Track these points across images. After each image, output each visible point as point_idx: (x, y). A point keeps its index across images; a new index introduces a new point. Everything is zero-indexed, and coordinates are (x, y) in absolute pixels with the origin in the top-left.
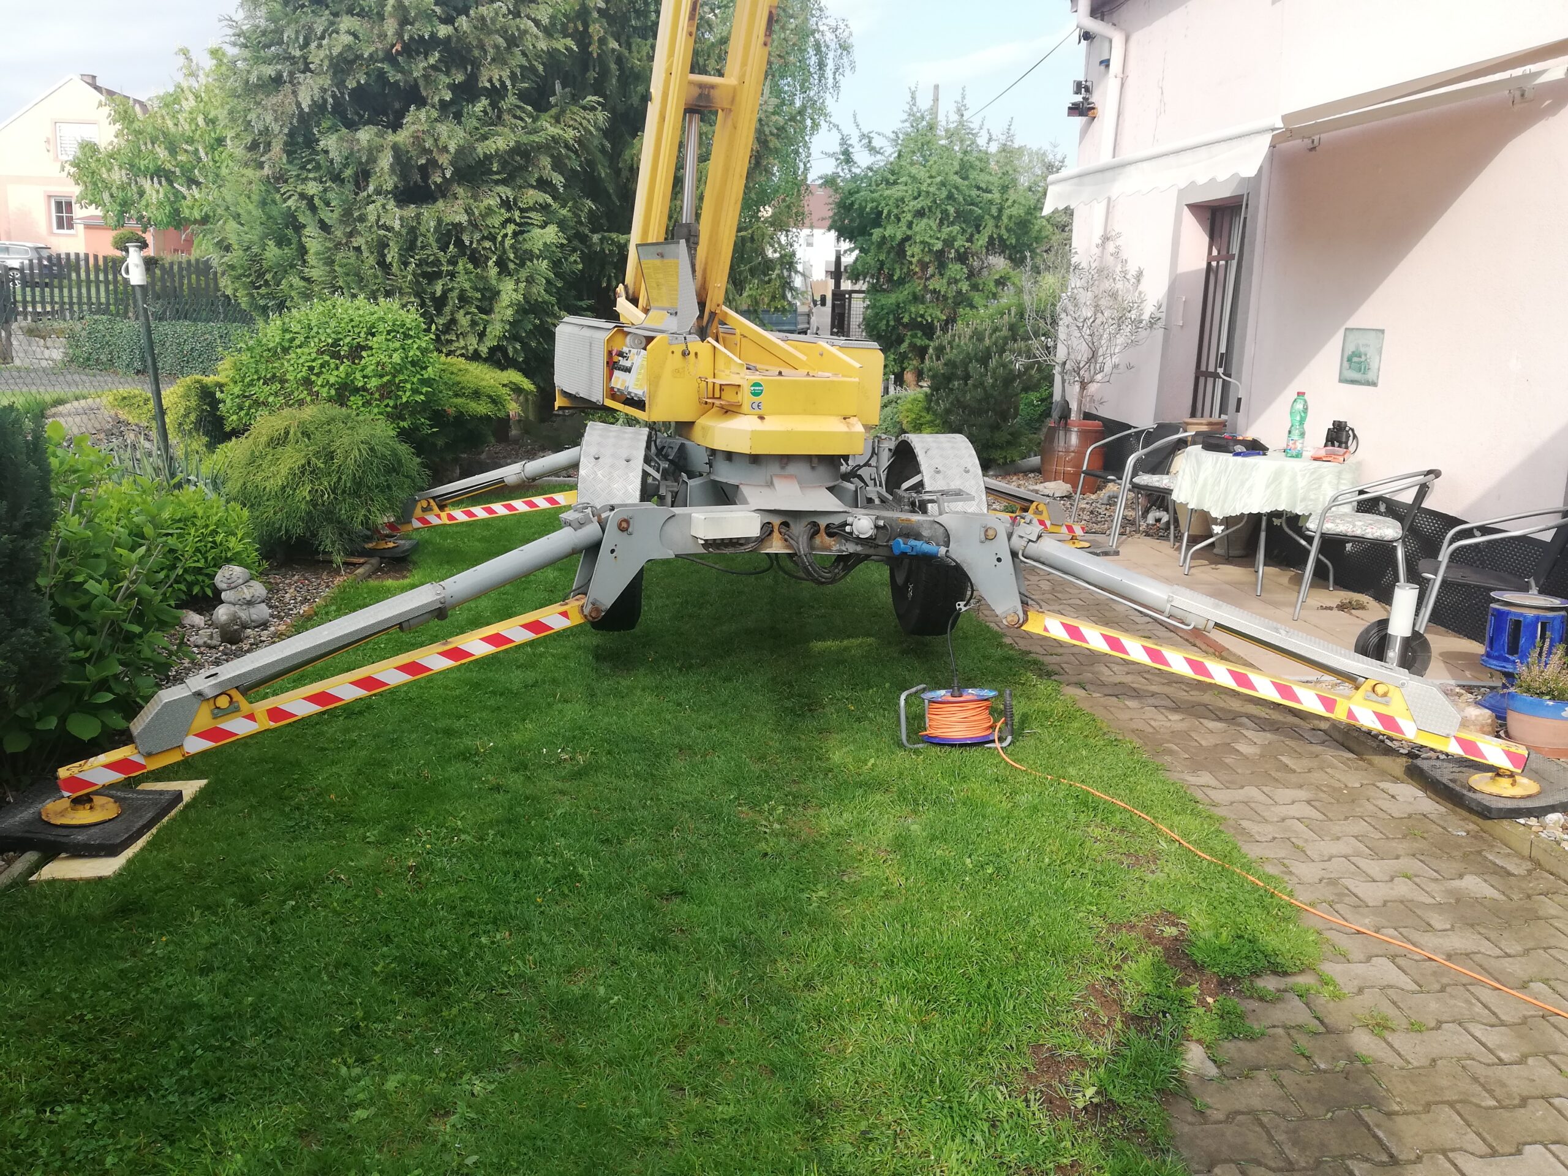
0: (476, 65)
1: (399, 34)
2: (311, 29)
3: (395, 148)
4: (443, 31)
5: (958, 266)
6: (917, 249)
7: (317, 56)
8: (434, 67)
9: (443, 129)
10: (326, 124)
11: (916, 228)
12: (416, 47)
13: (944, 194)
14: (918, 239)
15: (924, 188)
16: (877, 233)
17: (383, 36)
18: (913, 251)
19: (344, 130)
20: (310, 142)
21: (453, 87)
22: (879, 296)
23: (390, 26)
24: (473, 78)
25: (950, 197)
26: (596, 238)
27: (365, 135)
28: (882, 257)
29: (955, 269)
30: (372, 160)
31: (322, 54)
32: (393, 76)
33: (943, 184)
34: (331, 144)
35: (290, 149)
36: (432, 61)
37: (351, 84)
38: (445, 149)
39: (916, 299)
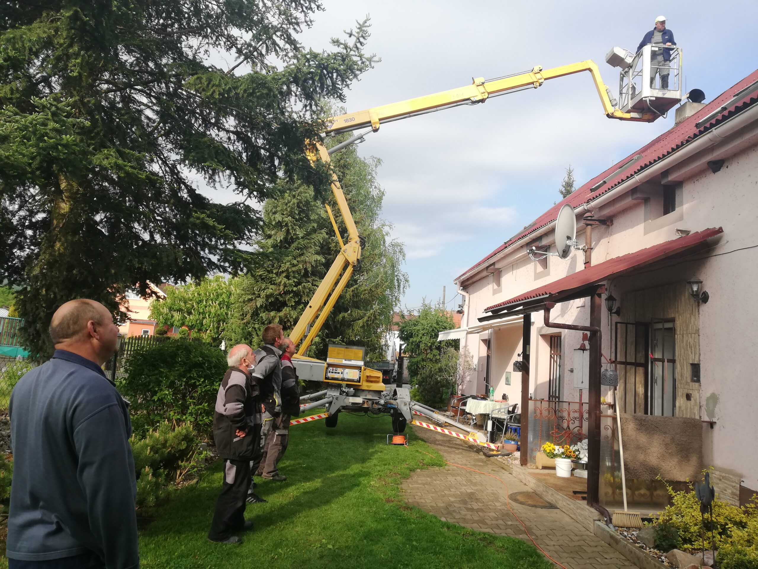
0: (301, 296)
1: (284, 290)
2: (261, 287)
3: (279, 317)
4: (295, 289)
5: (436, 351)
6: (423, 345)
7: (263, 294)
8: (291, 297)
9: (292, 312)
10: (262, 310)
11: (423, 339)
12: (287, 293)
13: (431, 329)
14: (423, 342)
15: (425, 327)
16: (411, 340)
17: (279, 289)
18: (422, 346)
19: (267, 312)
20: (258, 315)
21: (295, 302)
22: (412, 359)
23: (282, 288)
24: (300, 300)
25: (433, 330)
26: (327, 340)
27: (273, 314)
28: (413, 347)
29: (435, 352)
30: (273, 319)
31: (264, 294)
32: (281, 299)
33: (431, 327)
34: (263, 315)
35: (252, 317)
36: (291, 296)
37: (270, 301)
38: (292, 317)
39: (423, 360)
